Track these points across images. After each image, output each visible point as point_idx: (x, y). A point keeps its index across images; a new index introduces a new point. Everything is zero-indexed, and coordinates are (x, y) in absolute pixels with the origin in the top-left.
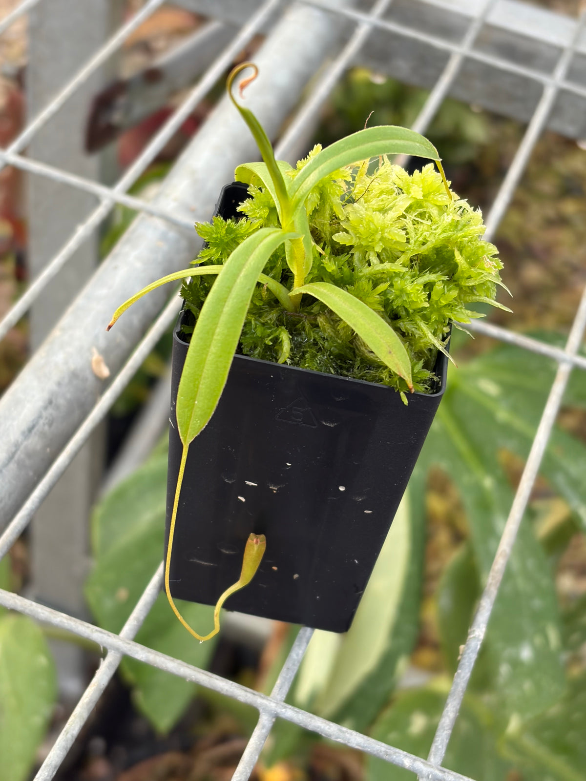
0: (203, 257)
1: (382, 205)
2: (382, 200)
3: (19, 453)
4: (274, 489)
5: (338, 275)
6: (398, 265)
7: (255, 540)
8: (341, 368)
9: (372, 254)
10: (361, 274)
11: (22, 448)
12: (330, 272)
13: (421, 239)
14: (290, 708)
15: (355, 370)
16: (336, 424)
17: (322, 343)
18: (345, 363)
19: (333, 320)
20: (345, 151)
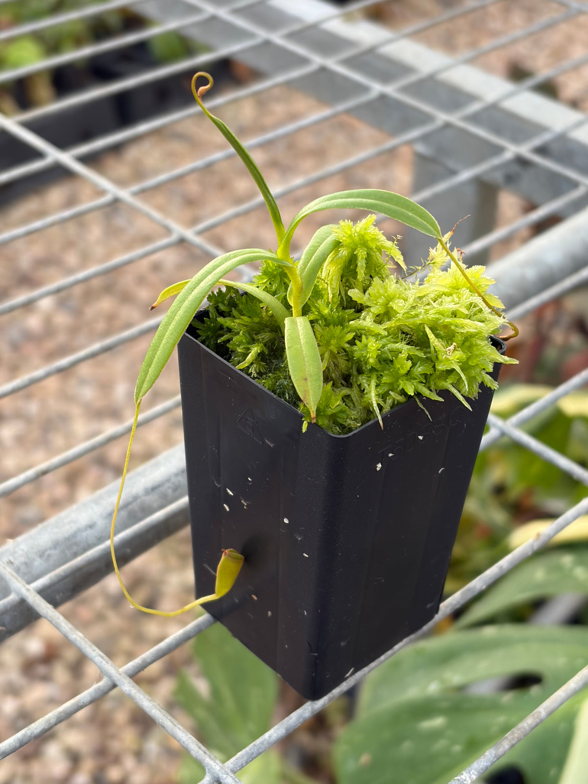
3: (134, 504)
6: (381, 328)
11: (139, 501)
14: (231, 776)
16: (274, 445)
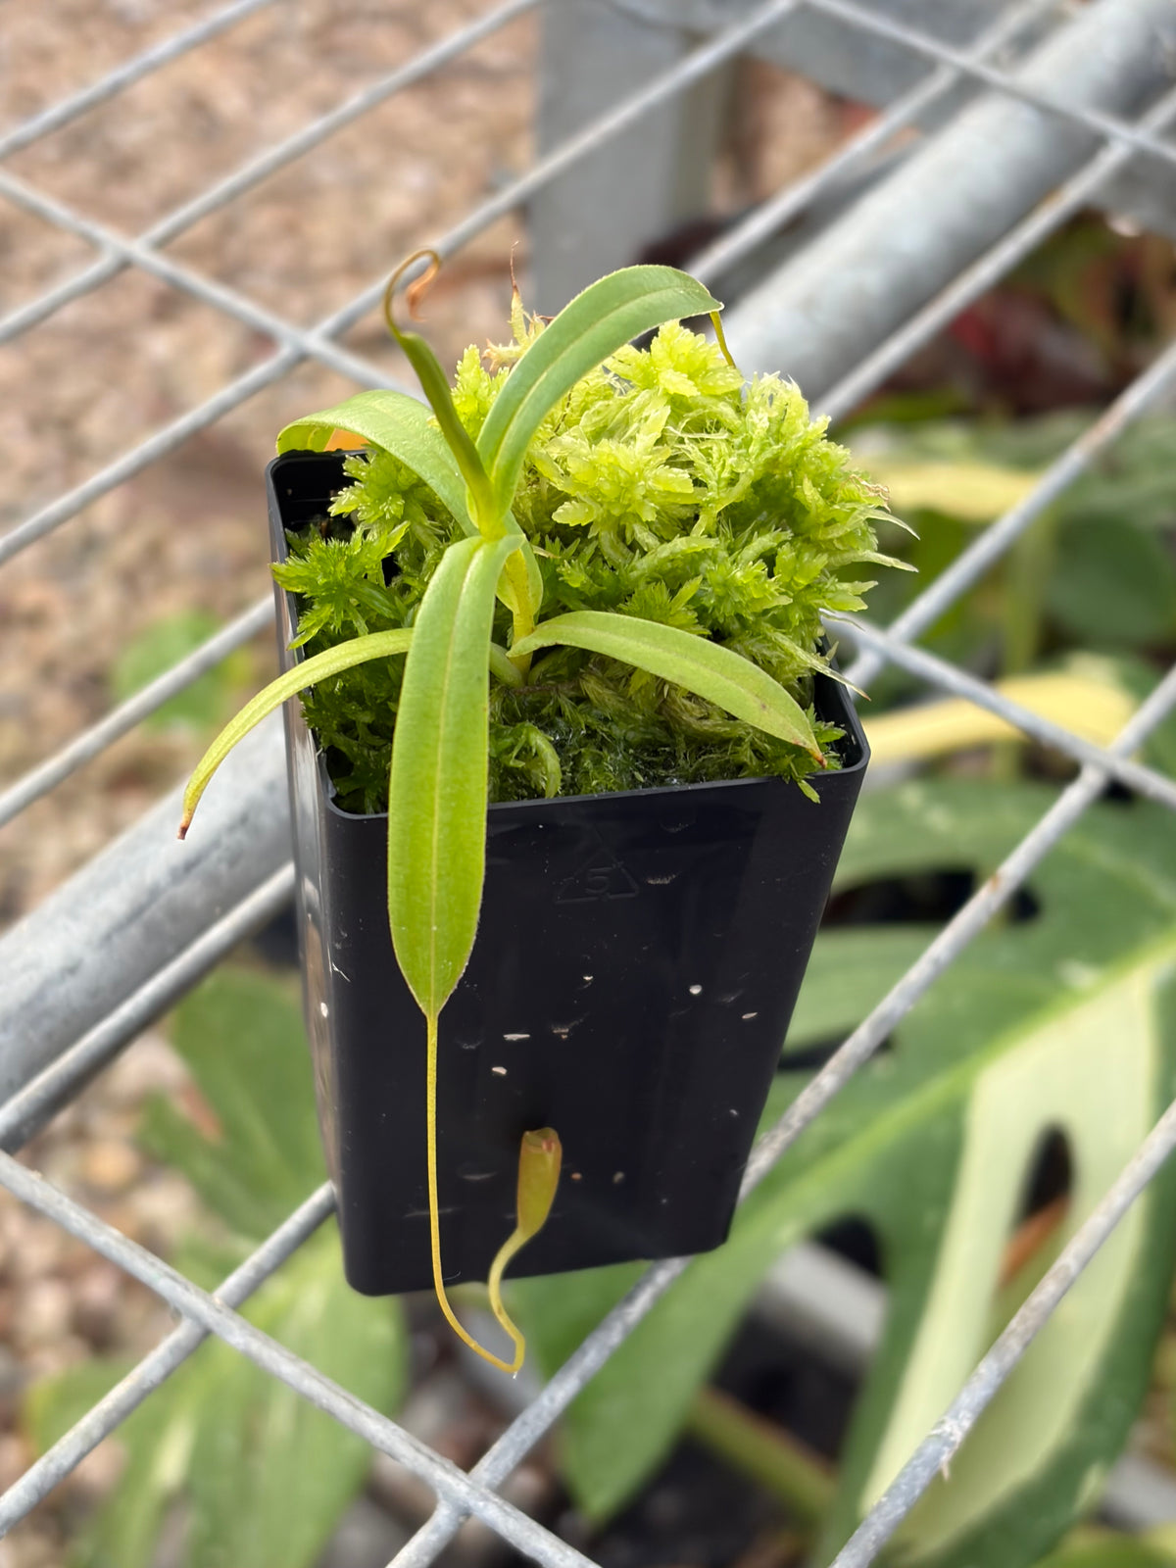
0: (307, 630)
1: (601, 420)
2: (599, 412)
3: (153, 907)
4: (563, 1032)
5: (593, 590)
6: (697, 538)
7: (544, 1146)
8: (650, 765)
9: (637, 528)
10: (635, 574)
11: (162, 900)
12: (577, 589)
13: (726, 475)
15: (681, 762)
16: (674, 876)
17: (605, 729)
18: (656, 753)
19: (611, 679)
20: (564, 348)
